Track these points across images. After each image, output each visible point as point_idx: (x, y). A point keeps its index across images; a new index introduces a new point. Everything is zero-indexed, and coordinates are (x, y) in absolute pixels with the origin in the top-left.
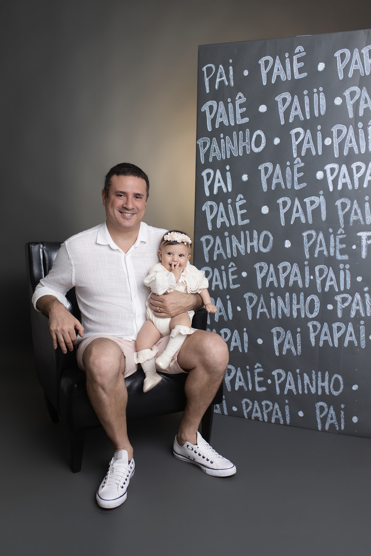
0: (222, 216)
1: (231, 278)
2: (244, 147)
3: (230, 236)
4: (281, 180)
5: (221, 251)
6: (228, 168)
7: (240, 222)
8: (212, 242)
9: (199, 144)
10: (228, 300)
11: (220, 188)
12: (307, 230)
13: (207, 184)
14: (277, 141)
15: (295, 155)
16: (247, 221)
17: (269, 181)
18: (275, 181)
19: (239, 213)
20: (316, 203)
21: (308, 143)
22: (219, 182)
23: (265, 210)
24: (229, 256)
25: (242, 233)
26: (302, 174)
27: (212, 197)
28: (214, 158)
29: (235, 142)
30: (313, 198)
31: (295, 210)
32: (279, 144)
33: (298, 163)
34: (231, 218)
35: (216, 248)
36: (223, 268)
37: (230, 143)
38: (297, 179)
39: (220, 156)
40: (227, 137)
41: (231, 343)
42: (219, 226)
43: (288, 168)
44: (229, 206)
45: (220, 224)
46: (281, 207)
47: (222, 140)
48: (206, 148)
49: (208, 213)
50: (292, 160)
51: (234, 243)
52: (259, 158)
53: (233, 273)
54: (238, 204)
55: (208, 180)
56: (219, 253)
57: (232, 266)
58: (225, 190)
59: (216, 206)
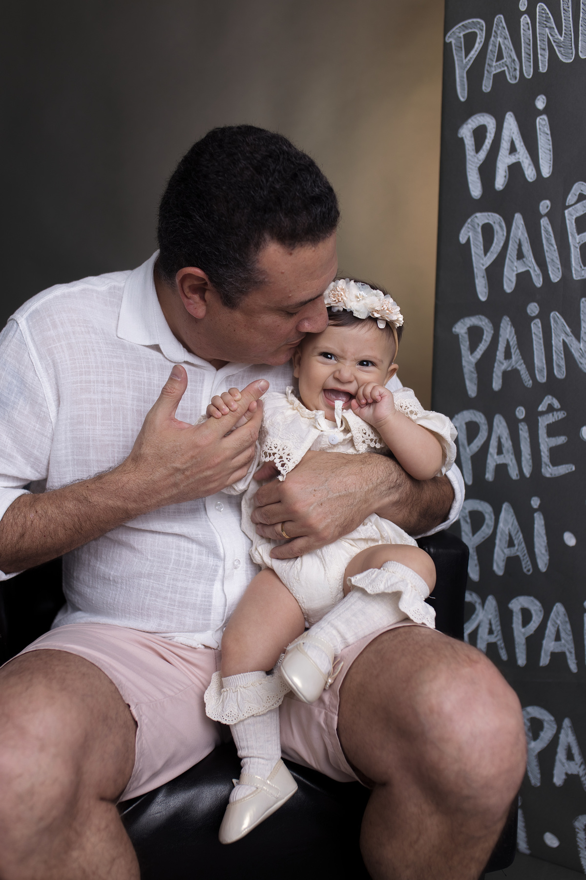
0: (520, 256)
1: (546, 443)
3: (544, 317)
5: (517, 361)
7: (579, 269)
8: (487, 337)
9: (453, 42)
10: (536, 510)
11: (515, 169)
13: (474, 160)
19: (576, 240)
22: (513, 150)
24: (542, 378)
25: (584, 304)
27: (490, 200)
28: (500, 77)
29: (567, 17)
34: (548, 260)
35: (500, 354)
36: (521, 412)
37: (548, 24)
39: (515, 70)
40: (540, 6)
41: (544, 642)
42: (509, 286)
44: (545, 222)
45: (514, 279)
47: (525, 20)
48: (473, 52)
49: (477, 246)
51: (557, 336)
53: (552, 431)
54: (573, 212)
55: (478, 148)
56: (509, 369)
57: (551, 409)
58: (530, 174)
59: (501, 226)
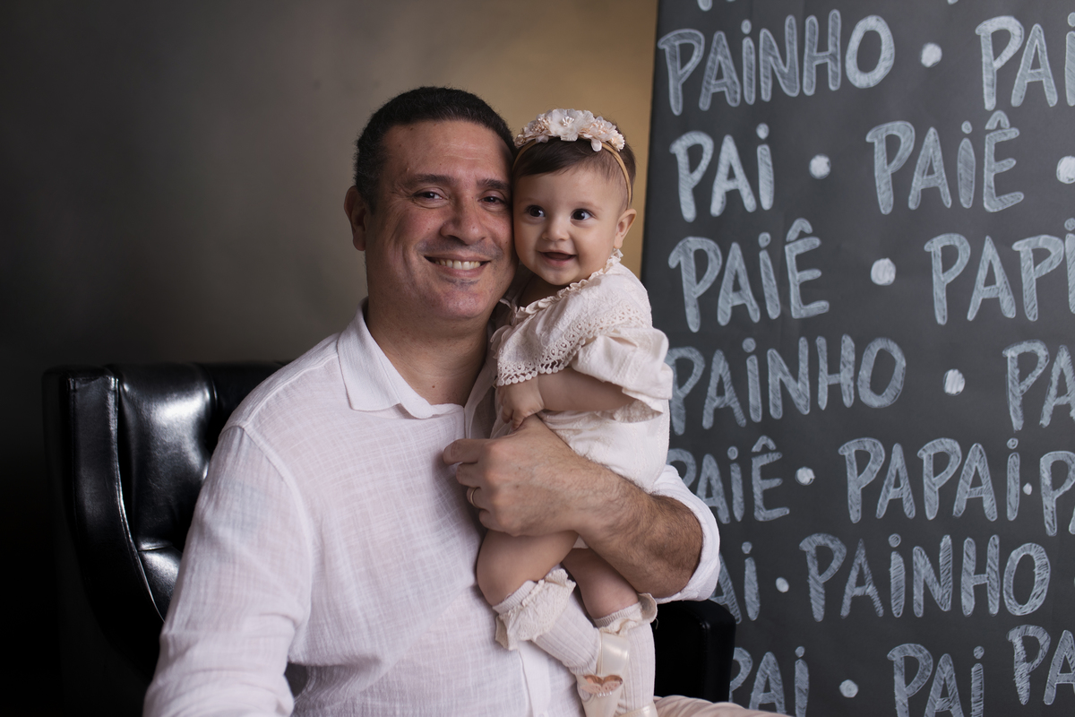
1: (759, 485)
2: (822, 69)
3: (761, 354)
4: (940, 180)
5: (730, 397)
6: (762, 132)
7: (798, 307)
8: (698, 370)
9: (667, 49)
10: (747, 556)
11: (733, 197)
12: (1019, 341)
13: (687, 181)
14: (931, 55)
15: (990, 103)
16: (819, 307)
17: (901, 182)
18: (918, 183)
19: (796, 278)
20: (1052, 257)
21: (1036, 65)
22: (731, 175)
23: (883, 272)
24: (756, 417)
25: (803, 344)
26: (1010, 163)
27: (704, 225)
28: (718, 98)
29: (791, 48)
30: (1043, 241)
31: (982, 274)
32: (936, 66)
33: (999, 127)
34: (766, 295)
35: (712, 390)
36: (733, 453)
37: (773, 53)
38: (992, 179)
39: (736, 92)
40: (764, 33)
41: (753, 694)
42: (723, 318)
43: (966, 144)
44: (763, 255)
45: (729, 312)
46: (937, 264)
47: (747, 43)
48: (689, 65)
49: (688, 272)
50: (980, 117)
51: (774, 374)
52: (871, 107)
53: (766, 472)
54: (793, 249)
55: (692, 170)
56: (722, 406)
57: (765, 450)
58: (749, 204)
59: (716, 255)
